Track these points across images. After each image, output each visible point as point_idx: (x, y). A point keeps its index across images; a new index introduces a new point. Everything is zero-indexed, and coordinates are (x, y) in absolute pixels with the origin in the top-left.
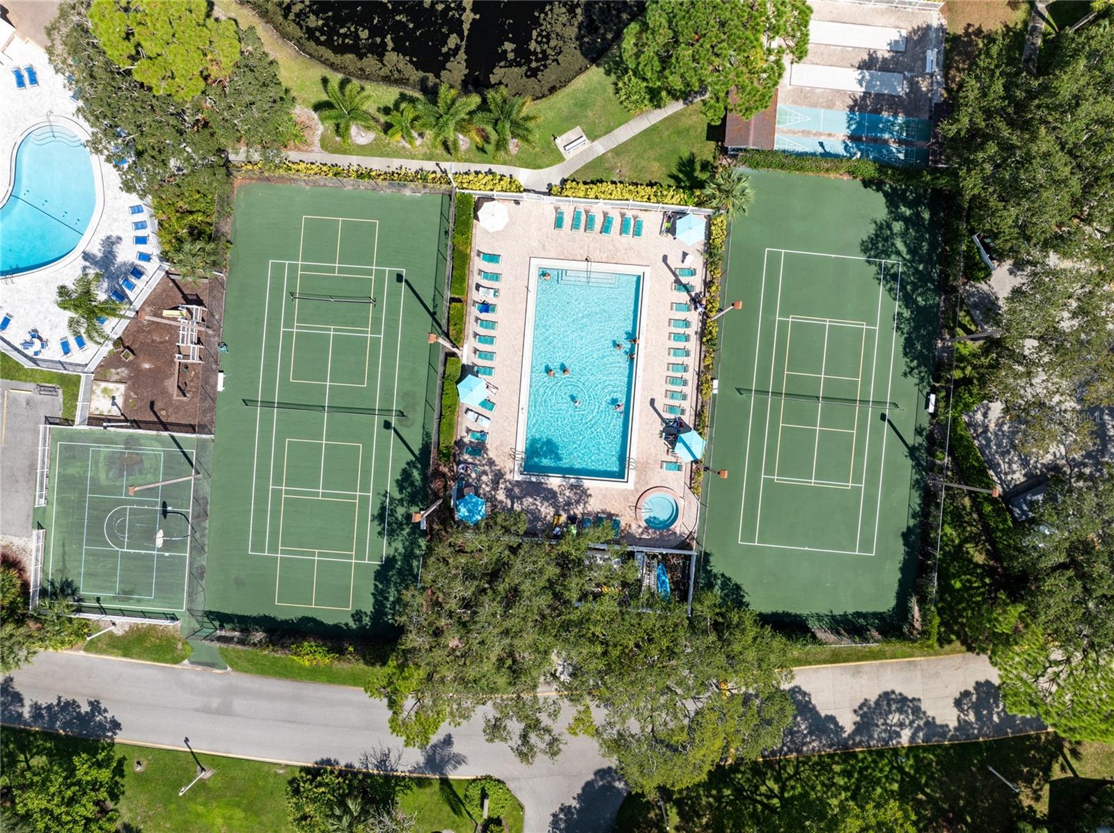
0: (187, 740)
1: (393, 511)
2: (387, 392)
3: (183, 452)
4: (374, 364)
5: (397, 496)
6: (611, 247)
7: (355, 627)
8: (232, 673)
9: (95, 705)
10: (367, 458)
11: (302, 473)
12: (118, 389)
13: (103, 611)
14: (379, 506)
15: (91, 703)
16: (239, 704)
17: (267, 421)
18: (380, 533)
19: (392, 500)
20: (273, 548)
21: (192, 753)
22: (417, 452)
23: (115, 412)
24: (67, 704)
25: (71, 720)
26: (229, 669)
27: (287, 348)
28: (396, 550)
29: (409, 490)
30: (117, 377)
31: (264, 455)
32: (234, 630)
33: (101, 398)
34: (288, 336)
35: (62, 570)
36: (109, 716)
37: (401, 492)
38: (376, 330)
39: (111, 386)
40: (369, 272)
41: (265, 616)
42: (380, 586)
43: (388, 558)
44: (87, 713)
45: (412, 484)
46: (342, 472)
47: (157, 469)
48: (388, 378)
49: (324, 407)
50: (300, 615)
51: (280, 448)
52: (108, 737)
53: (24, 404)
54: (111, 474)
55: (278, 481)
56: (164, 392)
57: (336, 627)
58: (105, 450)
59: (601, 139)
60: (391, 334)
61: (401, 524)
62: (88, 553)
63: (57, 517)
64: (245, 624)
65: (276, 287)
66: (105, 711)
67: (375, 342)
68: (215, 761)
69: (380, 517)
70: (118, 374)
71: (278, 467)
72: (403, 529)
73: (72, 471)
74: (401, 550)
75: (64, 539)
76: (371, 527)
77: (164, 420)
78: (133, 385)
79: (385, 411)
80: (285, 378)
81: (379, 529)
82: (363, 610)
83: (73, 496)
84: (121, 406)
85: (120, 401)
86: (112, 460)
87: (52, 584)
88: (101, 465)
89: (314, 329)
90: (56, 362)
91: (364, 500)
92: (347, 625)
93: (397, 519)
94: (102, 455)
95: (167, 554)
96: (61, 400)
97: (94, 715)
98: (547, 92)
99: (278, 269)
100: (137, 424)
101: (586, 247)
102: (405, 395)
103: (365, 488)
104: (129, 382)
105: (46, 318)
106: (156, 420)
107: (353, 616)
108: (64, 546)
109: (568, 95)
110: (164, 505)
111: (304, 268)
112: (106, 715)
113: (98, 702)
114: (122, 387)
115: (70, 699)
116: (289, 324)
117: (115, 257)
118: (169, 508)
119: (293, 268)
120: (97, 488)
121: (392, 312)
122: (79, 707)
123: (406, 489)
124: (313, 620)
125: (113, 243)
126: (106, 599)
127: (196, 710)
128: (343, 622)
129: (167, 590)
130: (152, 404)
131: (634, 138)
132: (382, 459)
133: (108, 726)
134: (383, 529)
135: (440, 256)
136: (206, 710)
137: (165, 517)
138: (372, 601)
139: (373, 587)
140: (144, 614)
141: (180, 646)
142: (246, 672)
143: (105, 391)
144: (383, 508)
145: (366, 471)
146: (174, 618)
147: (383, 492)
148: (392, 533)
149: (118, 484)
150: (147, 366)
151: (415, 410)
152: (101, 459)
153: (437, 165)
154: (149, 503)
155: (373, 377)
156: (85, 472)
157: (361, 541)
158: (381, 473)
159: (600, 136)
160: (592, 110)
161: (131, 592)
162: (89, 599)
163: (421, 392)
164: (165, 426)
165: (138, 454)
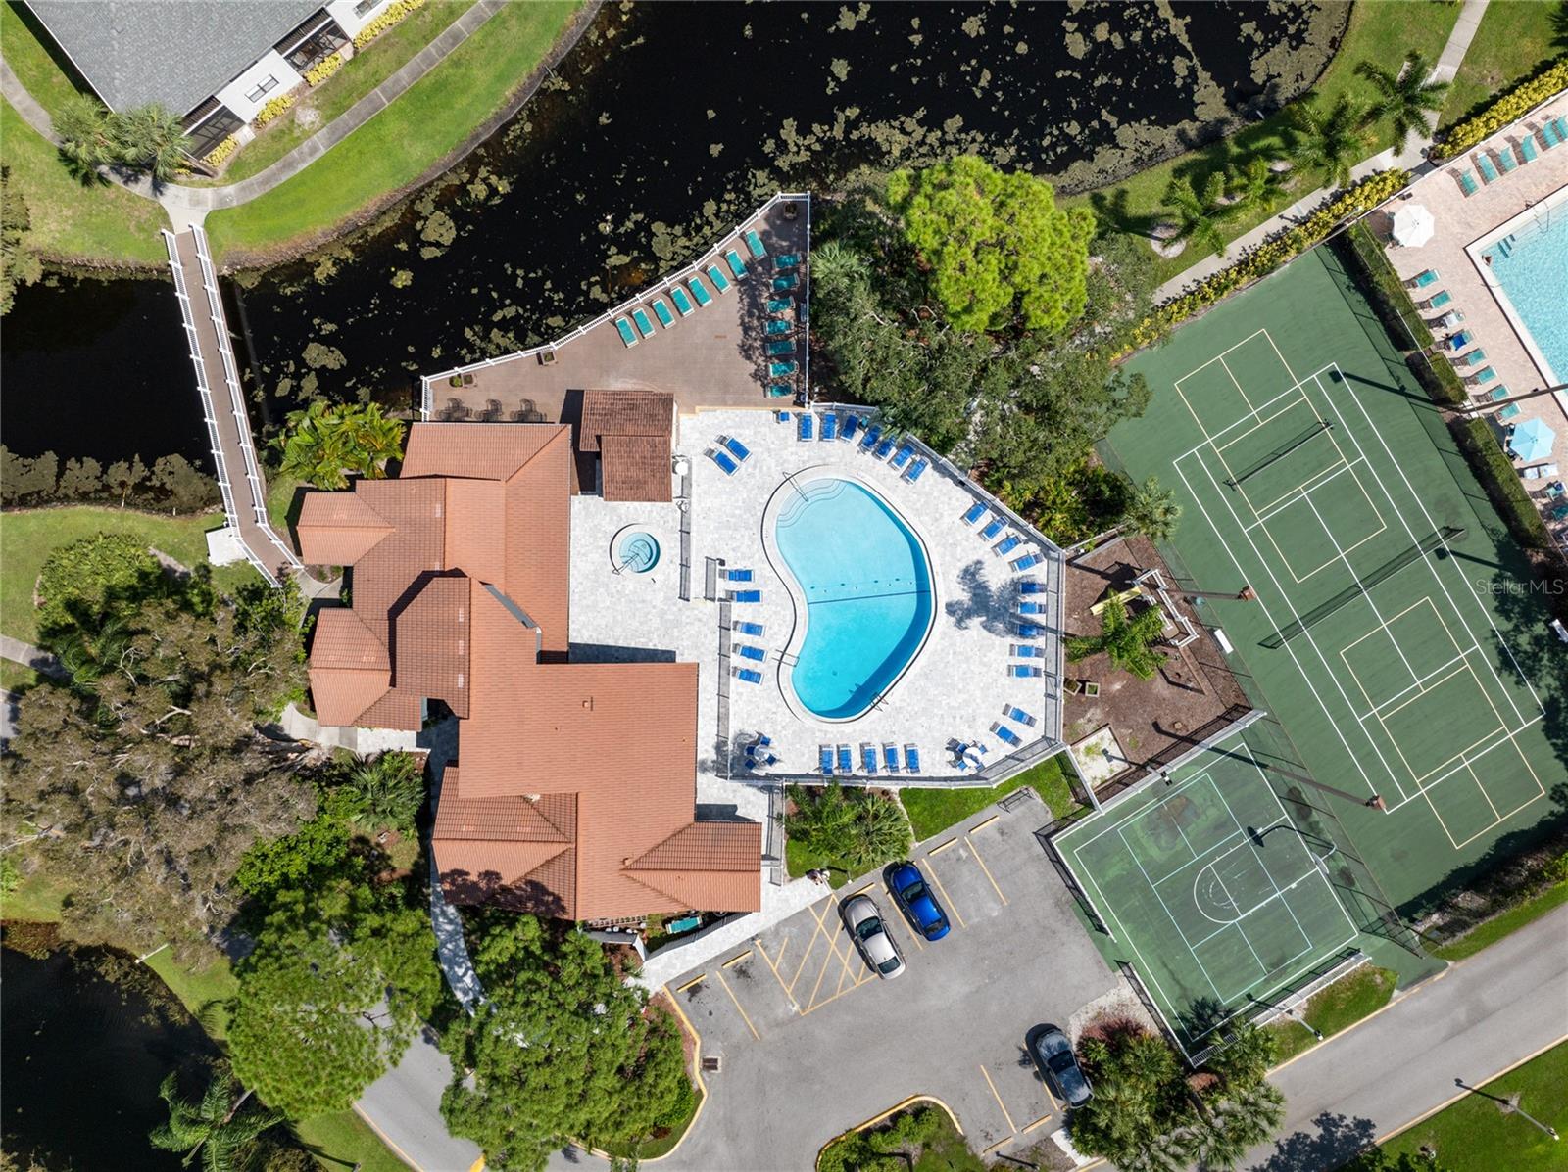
0: (1459, 1082)
1: (1515, 647)
2: (1413, 514)
3: (1231, 755)
4: (1377, 495)
5: (1508, 626)
6: (1544, 172)
7: (1562, 809)
8: (1459, 966)
9: (1326, 1121)
10: (1444, 608)
11: (1382, 679)
12: (1102, 739)
13: (1264, 1005)
14: (1495, 652)
15: (1318, 1123)
16: (1489, 996)
17: (1304, 649)
18: (1518, 683)
19: (1505, 634)
20: (1411, 788)
21: (1475, 1091)
22: (1496, 560)
23: (1119, 766)
24: (1291, 1143)
25: (1309, 1157)
26: (1450, 963)
27: (1266, 548)
28: (1549, 687)
29: (1517, 610)
30: (1093, 725)
31: (1327, 690)
32: (1429, 914)
33: (1090, 764)
34: (1257, 533)
35: (1184, 993)
36: (1349, 1121)
37: (1509, 619)
38: (1352, 455)
39: (1092, 740)
40: (1297, 394)
41: (1454, 872)
42: (1560, 742)
43: (1546, 704)
44: (1321, 1137)
45: (1515, 600)
46: (1428, 644)
47: (1214, 796)
48: (1403, 499)
49: (1356, 585)
50: (1492, 841)
51: (1339, 668)
52: (1365, 1146)
53: (998, 837)
54: (1163, 843)
55: (1363, 708)
56: (1160, 701)
57: (1542, 824)
58: (1134, 820)
59: (1442, 58)
60: (1372, 448)
61: (1535, 655)
62: (1200, 952)
63: (1134, 939)
64: (1436, 898)
65: (1204, 488)
66: (1342, 1118)
67: (1361, 469)
68: (1507, 1080)
69: (1506, 664)
70: (1089, 720)
71: (1353, 692)
72: (1541, 659)
73: (1113, 872)
74: (1555, 684)
75: (1160, 957)
76: (1503, 684)
77: (1183, 734)
78: (1117, 719)
79: (1428, 541)
80: (1289, 585)
81: (1514, 678)
82: (1559, 783)
83: (1135, 901)
84: (1121, 755)
85: (1115, 750)
86: (1153, 825)
87: (1183, 1018)
88: (1143, 841)
89: (1282, 504)
90: (1003, 760)
91: (1474, 658)
92: (1552, 813)
93: (1525, 652)
94: (1137, 827)
95: (1293, 886)
96: (1040, 801)
97: (1332, 1134)
98: (1331, 52)
99: (1189, 465)
100: (1156, 761)
101: (1515, 192)
102: (1438, 505)
103: (1466, 643)
104: (1111, 720)
105: (954, 718)
106: (1174, 741)
107: (1552, 798)
108: (1166, 966)
109: (1361, 36)
110: (1251, 831)
111: (1219, 443)
112: (1345, 1122)
113: (1326, 1115)
114: (1106, 733)
115: (1290, 1135)
116: (1248, 519)
117: (985, 588)
118: (1260, 831)
119: (1207, 452)
120: (1158, 871)
121: (1355, 419)
122: (1307, 1136)
123: (1512, 611)
124: (1511, 836)
125: (973, 574)
126: (1259, 991)
127: (1446, 1039)
128: (1546, 813)
129: (1321, 927)
130: (1156, 725)
131: (1480, 30)
132: (1463, 597)
133: (1356, 1133)
134: (1519, 675)
135: (1363, 319)
136: (1457, 1031)
137: (1262, 845)
138: (1562, 765)
139: (1551, 748)
140: (1315, 974)
141: (1378, 979)
142: (1472, 953)
143: (1088, 750)
144: (1502, 652)
145: (1454, 623)
146: (1352, 952)
147: (1489, 634)
148: (1531, 673)
149: (1179, 847)
150: (1117, 687)
151: (1459, 515)
152: (1140, 834)
153: (1281, 217)
154: (1232, 843)
155: (1387, 511)
156: (1131, 861)
157: (1504, 707)
158: (1472, 614)
159: (1439, 56)
160: (1404, 32)
161: (1283, 960)
162: (1239, 1004)
163: (1453, 490)
164: (1191, 740)
165: (1178, 796)
